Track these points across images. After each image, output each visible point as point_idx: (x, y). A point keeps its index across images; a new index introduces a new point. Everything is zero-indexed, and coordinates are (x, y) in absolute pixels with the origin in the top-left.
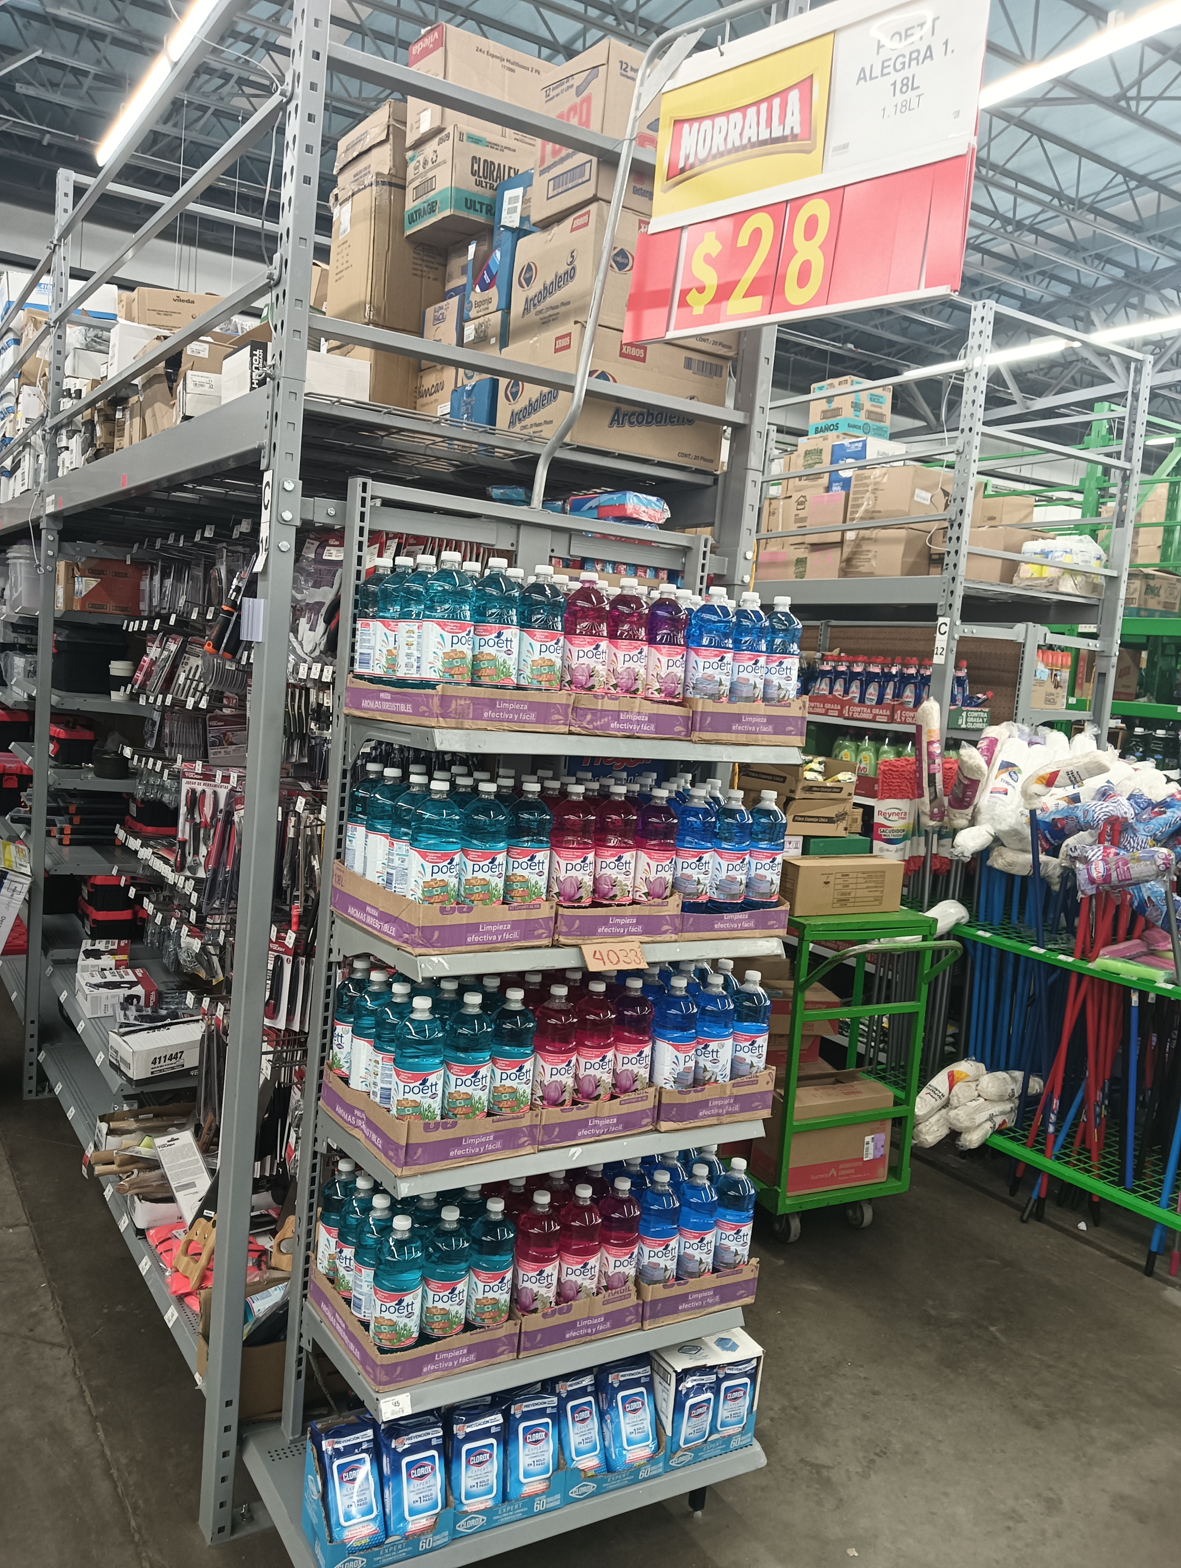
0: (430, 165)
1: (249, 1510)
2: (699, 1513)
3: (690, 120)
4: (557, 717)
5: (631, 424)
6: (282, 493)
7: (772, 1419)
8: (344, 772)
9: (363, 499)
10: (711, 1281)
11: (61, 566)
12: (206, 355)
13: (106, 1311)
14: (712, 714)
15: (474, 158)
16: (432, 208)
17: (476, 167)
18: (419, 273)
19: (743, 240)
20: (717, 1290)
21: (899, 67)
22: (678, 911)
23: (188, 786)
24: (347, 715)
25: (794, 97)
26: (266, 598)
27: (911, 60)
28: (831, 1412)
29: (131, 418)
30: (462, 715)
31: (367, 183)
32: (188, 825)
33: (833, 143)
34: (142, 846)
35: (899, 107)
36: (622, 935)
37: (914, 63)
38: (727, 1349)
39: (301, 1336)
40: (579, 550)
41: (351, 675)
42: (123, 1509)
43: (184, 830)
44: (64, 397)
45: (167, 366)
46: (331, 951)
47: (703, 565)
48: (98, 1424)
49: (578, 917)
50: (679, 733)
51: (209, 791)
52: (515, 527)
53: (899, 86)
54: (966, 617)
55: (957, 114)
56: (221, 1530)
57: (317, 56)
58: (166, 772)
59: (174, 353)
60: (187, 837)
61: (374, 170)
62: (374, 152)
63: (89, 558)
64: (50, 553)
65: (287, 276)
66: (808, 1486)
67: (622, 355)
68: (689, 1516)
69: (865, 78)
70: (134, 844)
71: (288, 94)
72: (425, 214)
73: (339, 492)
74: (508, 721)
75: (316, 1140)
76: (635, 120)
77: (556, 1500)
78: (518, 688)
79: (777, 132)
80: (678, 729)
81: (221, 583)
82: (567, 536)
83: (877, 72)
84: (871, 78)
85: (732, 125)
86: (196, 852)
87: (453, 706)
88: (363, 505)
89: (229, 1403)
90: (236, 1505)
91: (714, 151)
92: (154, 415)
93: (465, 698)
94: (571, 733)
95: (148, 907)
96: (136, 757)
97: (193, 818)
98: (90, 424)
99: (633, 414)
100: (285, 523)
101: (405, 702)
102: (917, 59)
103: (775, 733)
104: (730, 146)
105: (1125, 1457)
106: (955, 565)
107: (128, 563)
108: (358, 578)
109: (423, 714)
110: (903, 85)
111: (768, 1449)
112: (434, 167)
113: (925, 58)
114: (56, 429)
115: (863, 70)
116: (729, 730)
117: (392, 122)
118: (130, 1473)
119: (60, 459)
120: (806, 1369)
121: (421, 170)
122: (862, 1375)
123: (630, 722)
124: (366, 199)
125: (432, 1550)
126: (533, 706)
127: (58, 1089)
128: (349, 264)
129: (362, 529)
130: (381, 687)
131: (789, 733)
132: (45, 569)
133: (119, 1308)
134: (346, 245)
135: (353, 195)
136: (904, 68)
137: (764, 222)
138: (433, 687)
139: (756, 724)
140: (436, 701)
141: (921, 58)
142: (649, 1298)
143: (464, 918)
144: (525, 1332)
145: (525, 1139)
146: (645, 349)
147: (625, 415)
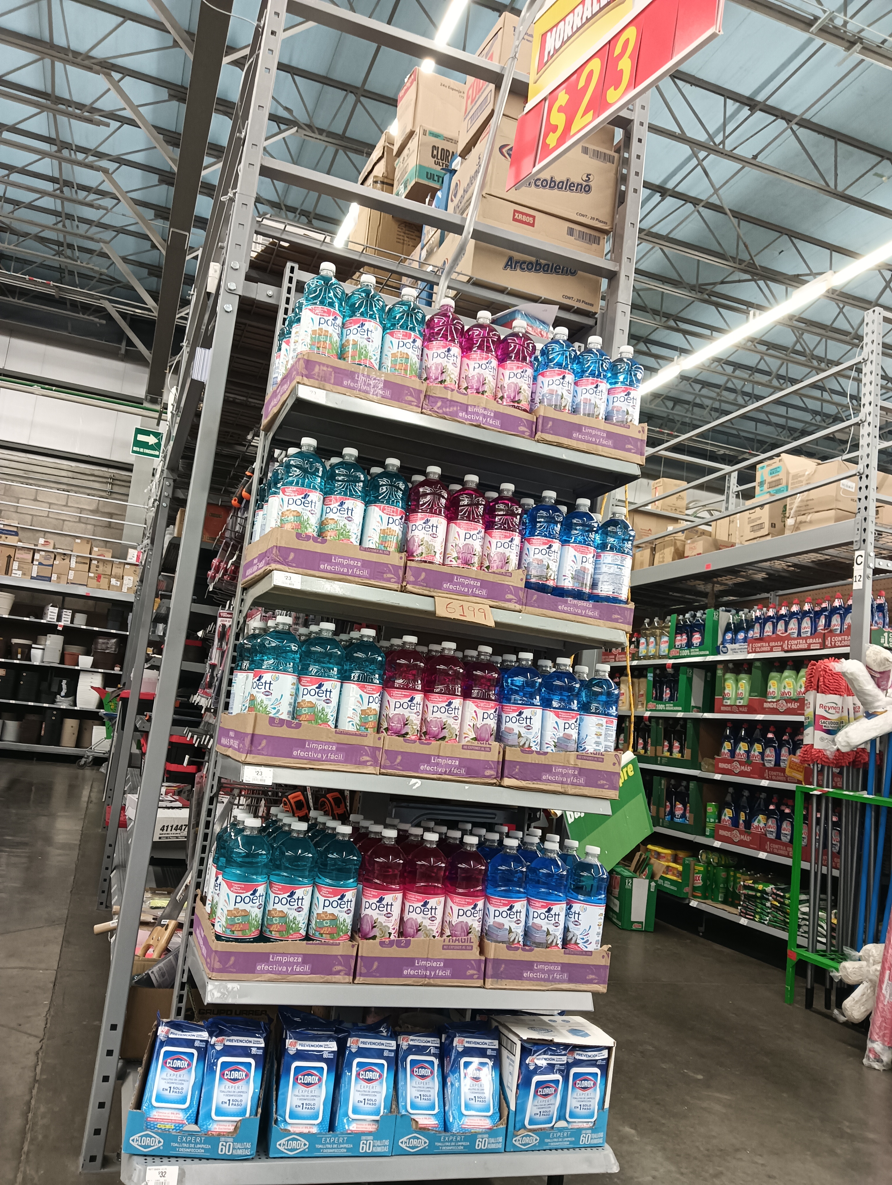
3: (552, 29)
4: (410, 398)
5: (522, 269)
6: (230, 271)
9: (291, 278)
14: (553, 420)
15: (434, 147)
17: (435, 152)
20: (568, 967)
22: (521, 585)
23: (221, 623)
30: (323, 380)
32: (218, 652)
42: (25, 1137)
48: (37, 1085)
50: (523, 432)
56: (93, 1159)
60: (217, 662)
67: (514, 220)
74: (365, 392)
77: (383, 1146)
80: (522, 428)
87: (316, 370)
88: (290, 282)
94: (423, 413)
99: (524, 262)
100: (230, 291)
103: (614, 448)
106: (866, 508)
116: (570, 437)
118: (43, 1118)
121: (401, 166)
123: (477, 414)
126: (388, 385)
129: (288, 299)
131: (626, 450)
137: (595, 63)
139: (597, 437)
140: (302, 363)
142: (491, 955)
143: (318, 548)
144: (362, 957)
145: (368, 758)
146: (534, 217)
147: (516, 263)
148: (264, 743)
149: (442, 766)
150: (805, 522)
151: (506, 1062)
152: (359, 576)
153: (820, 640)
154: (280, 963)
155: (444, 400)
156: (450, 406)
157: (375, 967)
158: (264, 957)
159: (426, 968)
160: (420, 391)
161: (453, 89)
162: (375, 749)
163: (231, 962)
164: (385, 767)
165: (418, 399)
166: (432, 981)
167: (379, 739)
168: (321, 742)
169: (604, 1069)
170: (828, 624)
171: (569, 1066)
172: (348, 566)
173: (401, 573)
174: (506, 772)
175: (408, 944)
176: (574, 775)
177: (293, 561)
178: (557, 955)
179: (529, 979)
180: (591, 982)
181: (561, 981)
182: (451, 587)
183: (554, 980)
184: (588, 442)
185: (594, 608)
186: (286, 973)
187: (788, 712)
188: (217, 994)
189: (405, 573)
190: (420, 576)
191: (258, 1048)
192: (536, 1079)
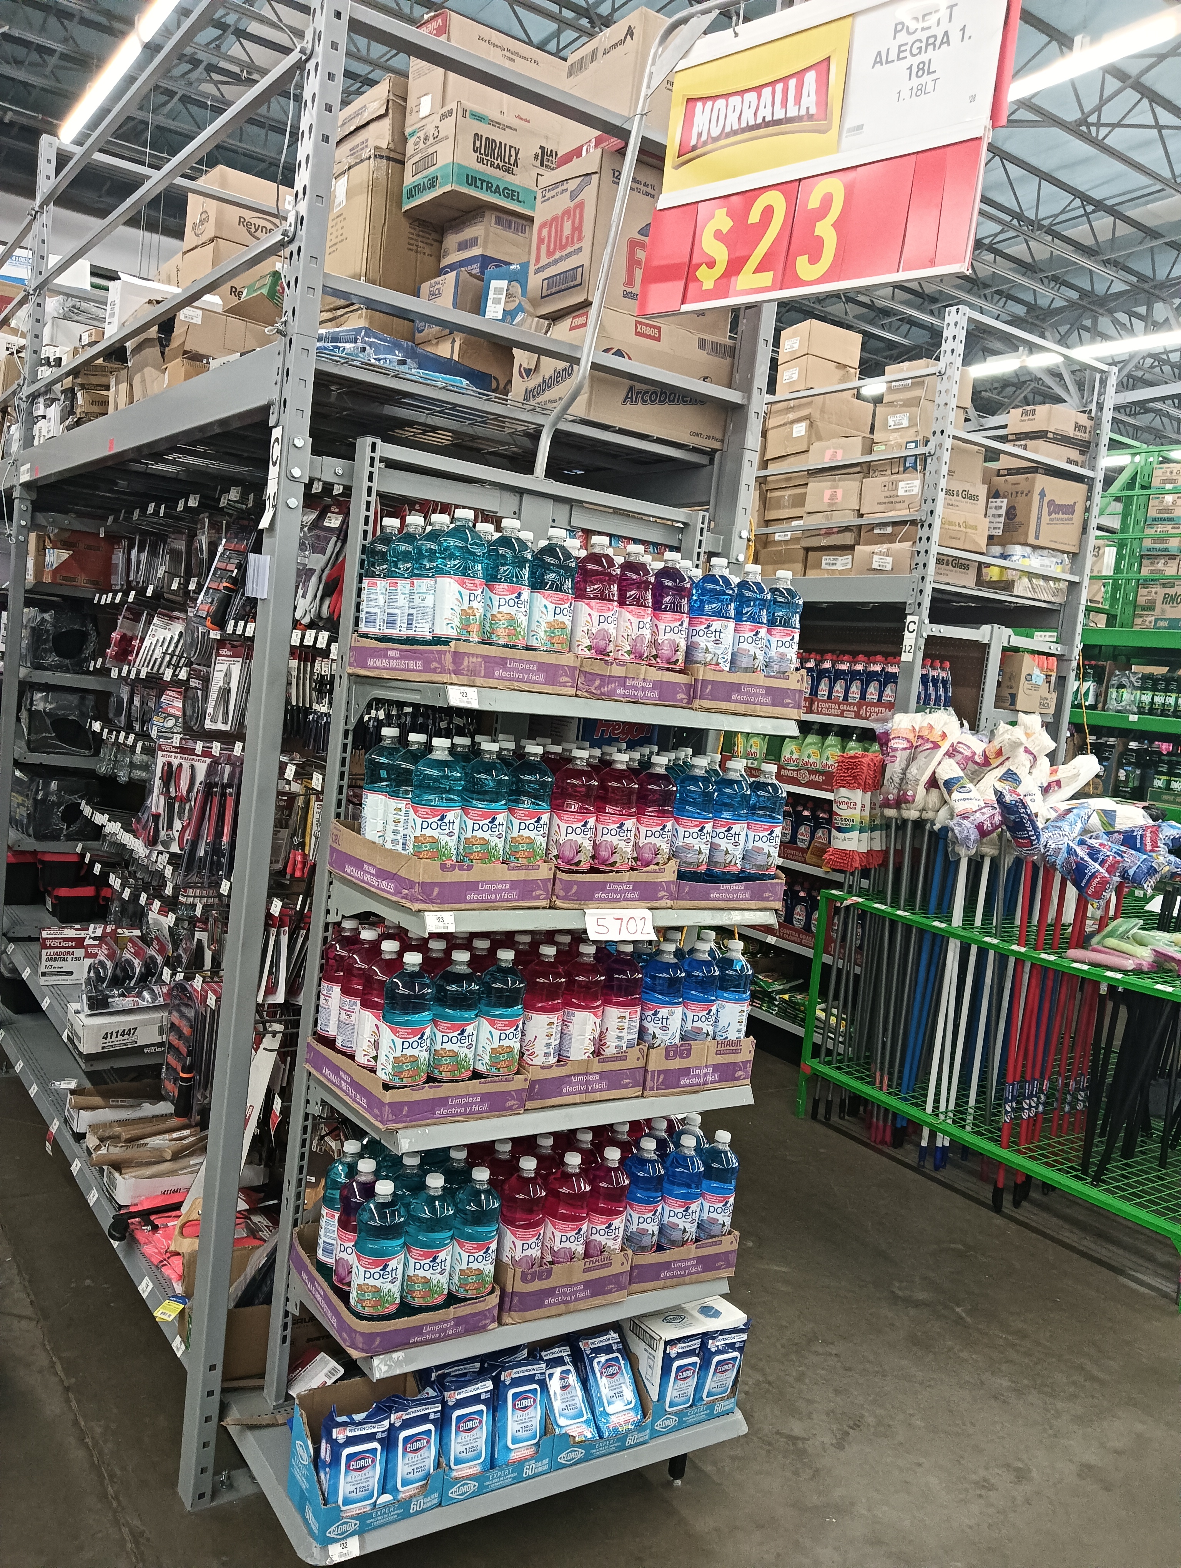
0: (431, 140)
1: (229, 1478)
2: (678, 1482)
3: (704, 99)
4: (565, 679)
6: (292, 450)
7: (746, 1393)
8: (346, 732)
9: (372, 459)
10: (692, 1251)
11: (33, 536)
12: (198, 321)
13: (73, 1285)
14: (713, 682)
15: (476, 135)
16: (432, 183)
17: (478, 144)
18: (415, 248)
19: (754, 217)
20: (700, 1260)
21: (915, 51)
22: (673, 877)
23: (164, 759)
24: (350, 675)
25: (810, 78)
26: (272, 554)
27: (927, 45)
28: (803, 1387)
29: (117, 383)
30: (473, 673)
31: (364, 156)
32: (162, 798)
33: (849, 123)
34: (109, 821)
35: (915, 90)
36: (619, 900)
37: (930, 48)
38: (711, 1316)
39: (287, 1300)
40: (581, 520)
41: (356, 634)
42: (101, 1475)
43: (156, 803)
44: (42, 365)
45: (159, 331)
46: (328, 912)
47: (700, 541)
48: (71, 1395)
49: (576, 882)
50: (681, 700)
51: (186, 765)
52: (518, 496)
53: (915, 70)
54: (936, 617)
55: (973, 98)
56: (202, 1496)
57: (338, 15)
58: (139, 745)
59: (165, 318)
60: (161, 811)
61: (371, 144)
62: (372, 126)
63: (61, 529)
64: (23, 523)
65: (302, 233)
66: (784, 1457)
68: (670, 1484)
69: (881, 62)
70: (100, 819)
71: (308, 52)
72: (424, 189)
73: (349, 454)
74: (519, 680)
75: (308, 1102)
76: (646, 99)
77: (544, 1465)
78: (528, 648)
79: (792, 112)
80: (680, 696)
81: (202, 554)
82: (567, 507)
83: (893, 55)
84: (887, 62)
85: (746, 104)
86: (170, 827)
87: (466, 663)
88: (372, 465)
89: (213, 1368)
90: (217, 1473)
91: (728, 129)
92: (143, 381)
93: (477, 656)
94: (576, 696)
95: (115, 881)
96: (106, 731)
97: (168, 791)
98: (70, 393)
100: (294, 479)
101: (415, 659)
102: (934, 44)
103: (773, 705)
104: (744, 125)
105: (1089, 1430)
106: (925, 565)
107: (102, 535)
108: (365, 538)
109: (434, 671)
110: (919, 69)
111: (747, 1418)
112: (436, 143)
113: (942, 43)
114: (33, 398)
115: (879, 53)
116: (728, 700)
117: (391, 97)
118: (105, 1442)
119: (36, 428)
120: (779, 1347)
121: (422, 145)
122: (834, 1352)
123: (635, 688)
124: (363, 173)
125: (423, 1511)
126: (543, 667)
127: (19, 1067)
128: (344, 237)
129: (370, 489)
130: (390, 645)
131: (786, 706)
132: (17, 539)
133: (88, 1282)
134: (341, 218)
135: (349, 168)
136: (920, 52)
137: (777, 200)
138: (446, 643)
139: (756, 695)
140: (449, 657)
141: (938, 43)
143: (463, 876)
152: (507, 900)
172: (497, 891)
177: (439, 896)
179: (666, 1278)
180: (726, 1268)
181: (698, 1274)
183: (690, 1275)
184: (745, 701)
188: (384, 1368)
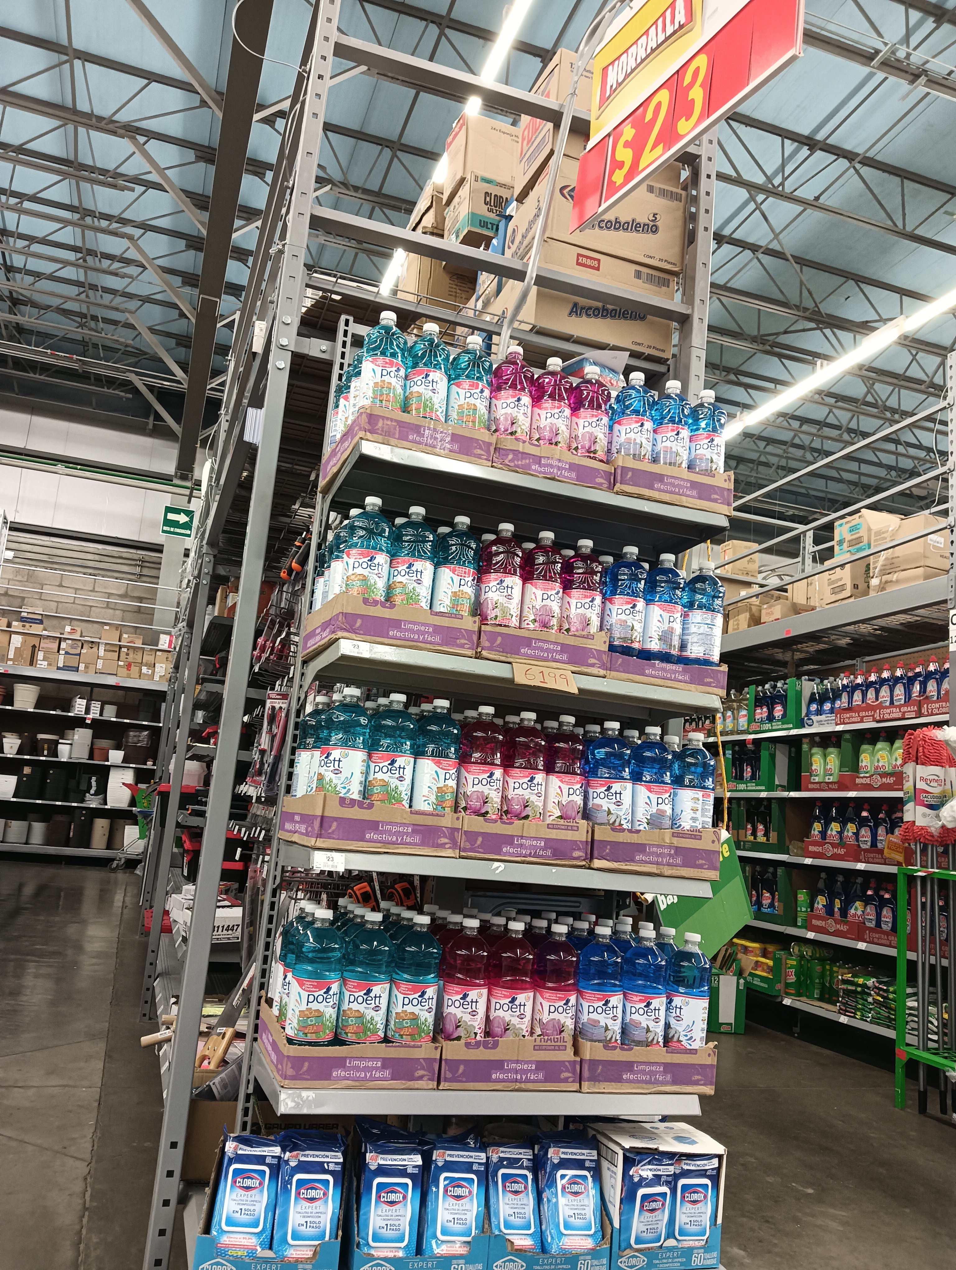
0: (457, 207)
3: (613, 62)
5: (588, 315)
9: (346, 332)
14: (633, 470)
15: (486, 193)
16: (457, 234)
17: (488, 199)
19: (649, 117)
20: (668, 1067)
22: (605, 648)
23: (270, 705)
24: (321, 493)
30: (388, 434)
32: (267, 736)
33: (707, 14)
43: (264, 740)
49: (500, 634)
50: (601, 484)
67: (578, 264)
79: (670, 32)
80: (600, 480)
87: (380, 424)
88: (346, 336)
89: (174, 1145)
93: (392, 420)
94: (493, 467)
97: (271, 730)
99: (590, 308)
100: (282, 347)
101: (348, 438)
103: (701, 499)
109: (356, 435)
116: (651, 487)
117: (435, 193)
118: (95, 1249)
123: (551, 466)
126: (456, 438)
127: (158, 998)
131: (713, 501)
132: (202, 582)
137: (663, 94)
139: (680, 487)
140: (364, 417)
142: (587, 1056)
143: (386, 613)
144: (446, 1060)
145: (446, 841)
146: (599, 261)
147: (582, 308)
148: (334, 825)
149: (526, 848)
150: (891, 581)
151: (606, 1174)
152: (430, 643)
153: (916, 708)
154: (357, 1069)
155: (515, 452)
156: (522, 459)
157: (461, 1071)
158: (340, 1062)
159: (516, 1072)
160: (490, 444)
161: (504, 133)
162: (454, 830)
163: (305, 1068)
164: (465, 850)
165: (488, 452)
166: (523, 1086)
167: (458, 819)
168: (396, 824)
169: (715, 1179)
170: (923, 690)
171: (676, 1177)
172: (419, 632)
173: (475, 638)
174: (596, 853)
175: (495, 1045)
176: (670, 855)
177: (360, 628)
178: (659, 1054)
179: (629, 1081)
180: (696, 1083)
181: (664, 1083)
182: (529, 652)
183: (657, 1082)
184: (671, 492)
185: (685, 671)
186: (364, 1079)
187: (883, 787)
188: (291, 1104)
189: (479, 638)
190: (496, 640)
191: (336, 1163)
192: (641, 1192)
